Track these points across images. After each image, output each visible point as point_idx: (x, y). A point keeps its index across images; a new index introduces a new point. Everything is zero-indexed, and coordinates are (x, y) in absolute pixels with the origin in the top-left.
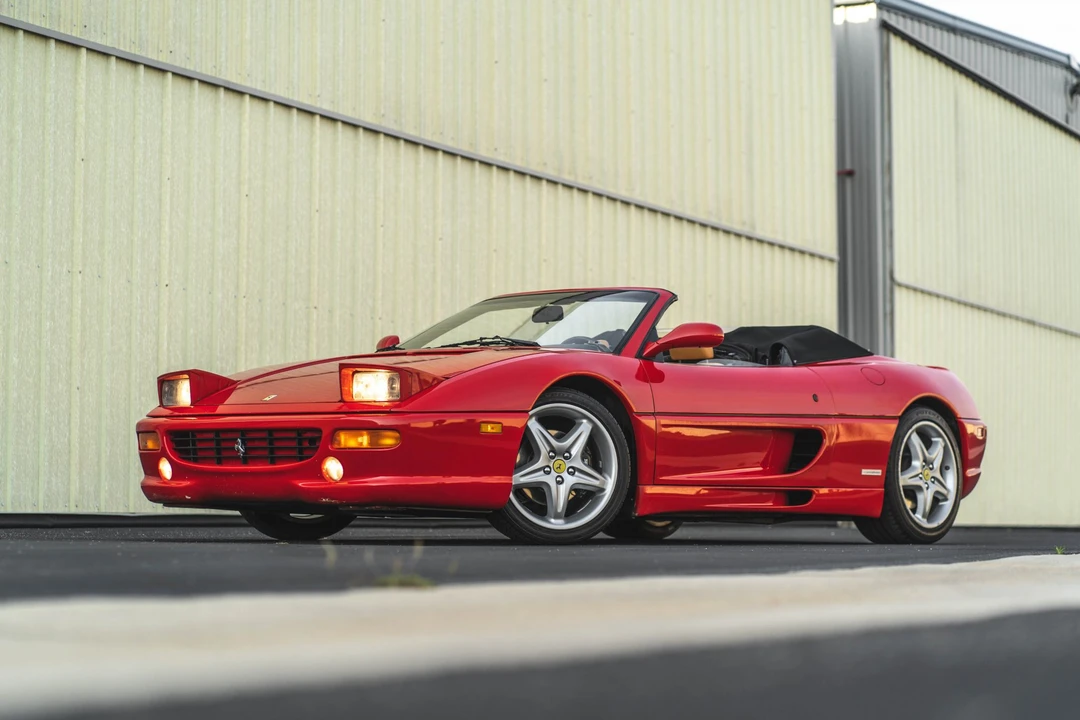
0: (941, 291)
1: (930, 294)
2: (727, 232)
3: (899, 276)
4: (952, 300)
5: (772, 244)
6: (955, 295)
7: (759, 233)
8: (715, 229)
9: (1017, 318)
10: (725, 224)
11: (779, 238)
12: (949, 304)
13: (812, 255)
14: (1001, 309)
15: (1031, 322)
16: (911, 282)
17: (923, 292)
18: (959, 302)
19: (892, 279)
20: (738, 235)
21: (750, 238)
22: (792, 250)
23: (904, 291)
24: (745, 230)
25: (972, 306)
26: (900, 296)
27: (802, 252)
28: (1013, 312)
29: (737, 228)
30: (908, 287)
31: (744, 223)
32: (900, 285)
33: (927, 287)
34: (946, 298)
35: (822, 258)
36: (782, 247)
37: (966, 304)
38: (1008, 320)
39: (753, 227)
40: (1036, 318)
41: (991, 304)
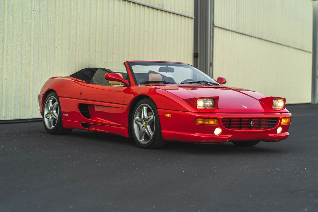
0: (230, 29)
1: (226, 30)
2: (153, 8)
3: (215, 24)
4: (234, 32)
5: (170, 13)
6: (235, 30)
7: (165, 8)
8: (148, 7)
9: (255, 37)
10: (152, 5)
11: (173, 11)
12: (233, 33)
13: (185, 16)
14: (251, 35)
15: (260, 39)
16: (220, 26)
17: (224, 29)
18: (236, 32)
19: (213, 24)
20: (157, 9)
21: (161, 10)
22: (177, 14)
23: (217, 29)
24: (160, 7)
25: (241, 34)
26: (216, 30)
27: (181, 15)
28: (255, 36)
29: (157, 7)
30: (218, 27)
31: (159, 5)
32: (216, 27)
33: (225, 27)
34: (232, 31)
35: (188, 17)
36: (174, 13)
37: (238, 33)
38: (252, 38)
39: (163, 6)
40: (262, 38)
41: (247, 33)
